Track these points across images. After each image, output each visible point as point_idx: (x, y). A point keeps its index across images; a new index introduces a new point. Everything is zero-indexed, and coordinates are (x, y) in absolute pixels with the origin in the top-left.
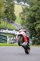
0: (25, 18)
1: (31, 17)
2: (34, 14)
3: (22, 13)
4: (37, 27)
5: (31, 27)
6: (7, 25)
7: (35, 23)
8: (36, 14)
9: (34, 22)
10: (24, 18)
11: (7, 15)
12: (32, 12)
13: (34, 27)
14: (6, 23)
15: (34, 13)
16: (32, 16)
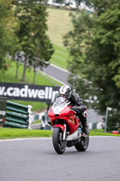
0: (83, 50)
1: (100, 46)
2: (109, 37)
3: (70, 33)
5: (100, 77)
6: (27, 72)
7: (113, 65)
8: (117, 37)
9: (110, 60)
10: (78, 51)
12: (102, 30)
13: (110, 77)
15: (109, 33)
16: (102, 42)
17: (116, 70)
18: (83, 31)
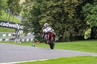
1: (35, 9)
2: (39, 6)
3: (24, 3)
4: (42, 21)
5: (34, 21)
6: (10, 17)
7: (39, 16)
10: (27, 10)
11: (10, 6)
12: (36, 3)
13: (37, 21)
14: (8, 16)
15: (39, 4)
16: (36, 7)
17: (40, 18)
18: (29, 2)
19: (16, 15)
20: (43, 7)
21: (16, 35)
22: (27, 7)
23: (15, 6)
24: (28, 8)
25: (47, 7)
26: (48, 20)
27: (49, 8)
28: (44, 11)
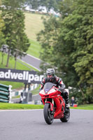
0: (51, 44)
1: (64, 41)
2: (71, 35)
3: (42, 31)
4: (80, 64)
5: (64, 64)
7: (73, 55)
8: (76, 34)
9: (72, 52)
10: (48, 45)
11: (7, 38)
12: (65, 30)
13: (71, 64)
15: (71, 32)
16: (65, 38)
17: (76, 59)
19: (20, 54)
20: (80, 37)
21: (26, 94)
22: (48, 38)
23: (17, 37)
24: (51, 40)
25: (88, 37)
26: (90, 62)
27: (90, 38)
28: (82, 45)
